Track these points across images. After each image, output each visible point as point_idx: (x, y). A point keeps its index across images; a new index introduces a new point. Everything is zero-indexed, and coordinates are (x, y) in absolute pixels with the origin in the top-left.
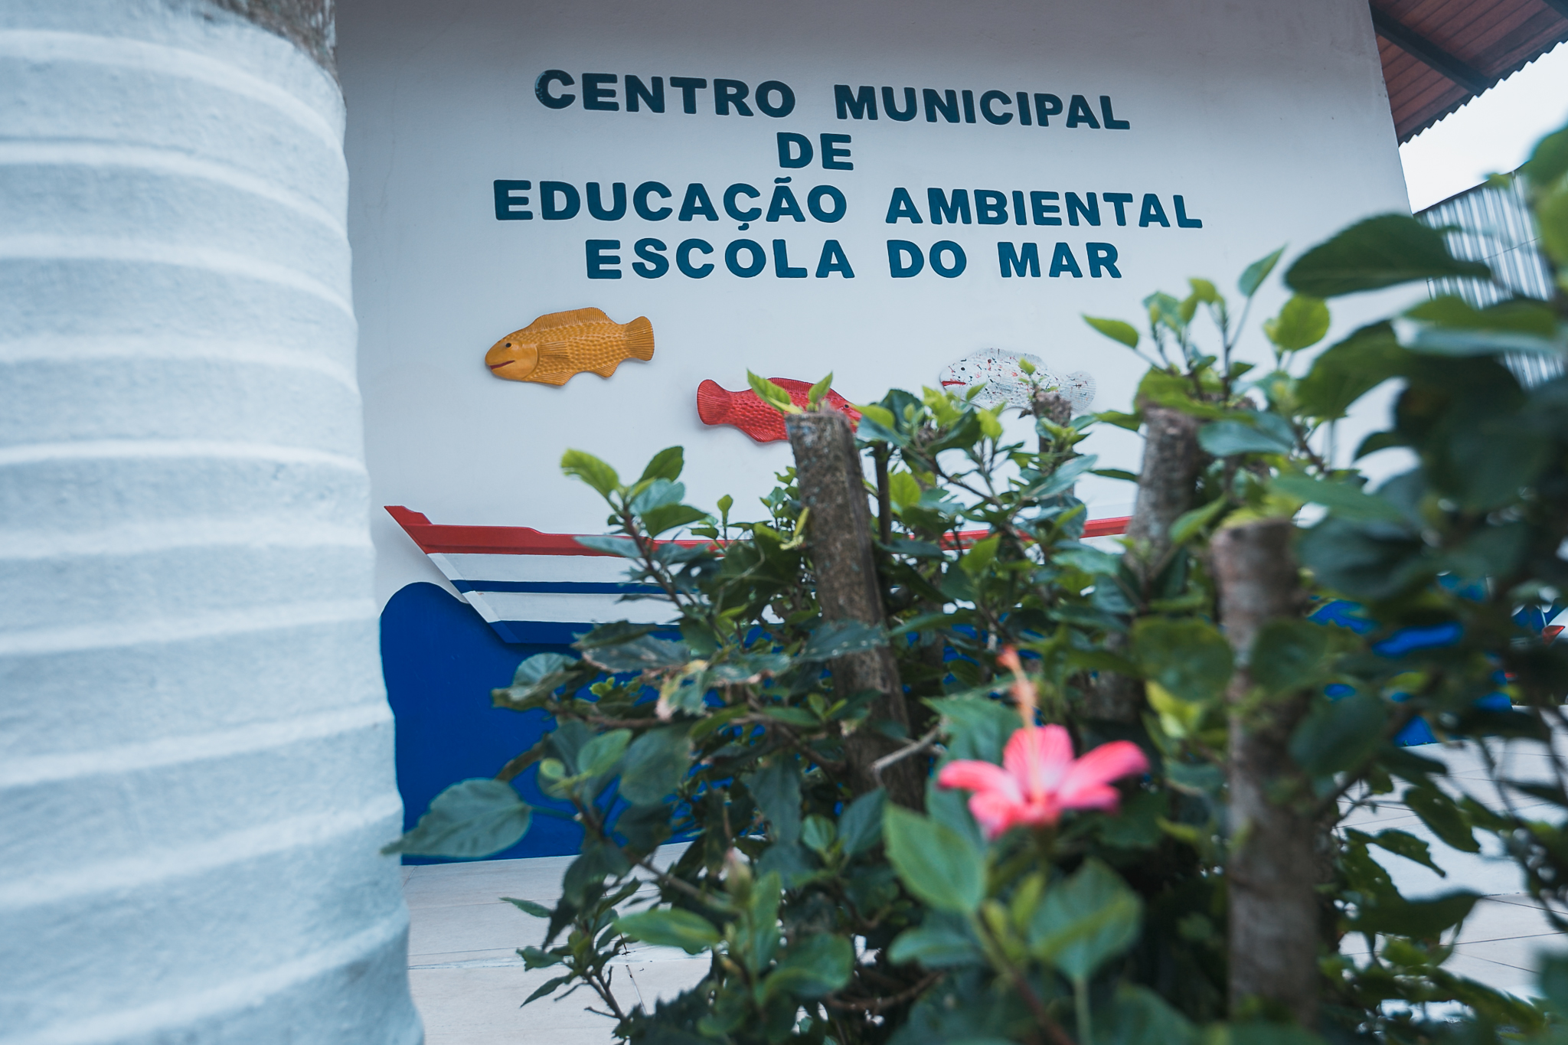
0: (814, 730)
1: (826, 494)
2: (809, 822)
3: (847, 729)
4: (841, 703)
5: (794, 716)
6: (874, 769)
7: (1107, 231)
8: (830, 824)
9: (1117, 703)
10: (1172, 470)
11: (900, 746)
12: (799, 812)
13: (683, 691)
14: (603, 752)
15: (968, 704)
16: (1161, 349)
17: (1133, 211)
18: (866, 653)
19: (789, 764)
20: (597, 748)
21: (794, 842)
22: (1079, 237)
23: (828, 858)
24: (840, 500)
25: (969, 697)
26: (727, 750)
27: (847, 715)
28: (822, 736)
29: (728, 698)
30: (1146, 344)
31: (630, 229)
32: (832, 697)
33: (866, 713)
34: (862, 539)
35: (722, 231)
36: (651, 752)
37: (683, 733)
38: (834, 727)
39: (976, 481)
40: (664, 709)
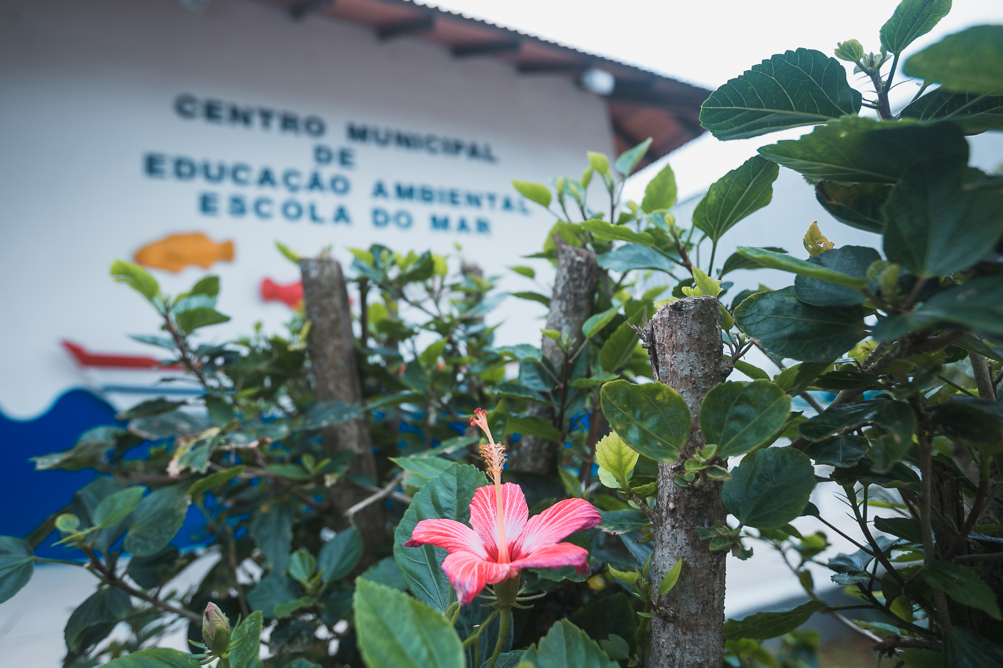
0: (305, 482)
1: (323, 312)
2: (295, 556)
3: (330, 481)
4: (326, 462)
5: (290, 472)
6: (349, 514)
7: (485, 212)
8: (312, 558)
9: (535, 459)
10: (579, 286)
11: (370, 494)
12: (289, 547)
13: (193, 453)
14: (119, 505)
15: (423, 460)
16: (564, 210)
17: (499, 203)
18: (347, 423)
19: (285, 508)
20: (114, 502)
21: (283, 573)
22: (471, 214)
23: (309, 586)
24: (333, 316)
25: (425, 456)
26: (244, 495)
27: (330, 470)
28: (311, 486)
29: (233, 459)
30: (555, 205)
31: (225, 190)
32: (318, 457)
33: (345, 468)
34: (347, 346)
35: (279, 195)
36: (159, 506)
37: (185, 488)
38: (320, 479)
39: (430, 305)
40: (174, 468)
